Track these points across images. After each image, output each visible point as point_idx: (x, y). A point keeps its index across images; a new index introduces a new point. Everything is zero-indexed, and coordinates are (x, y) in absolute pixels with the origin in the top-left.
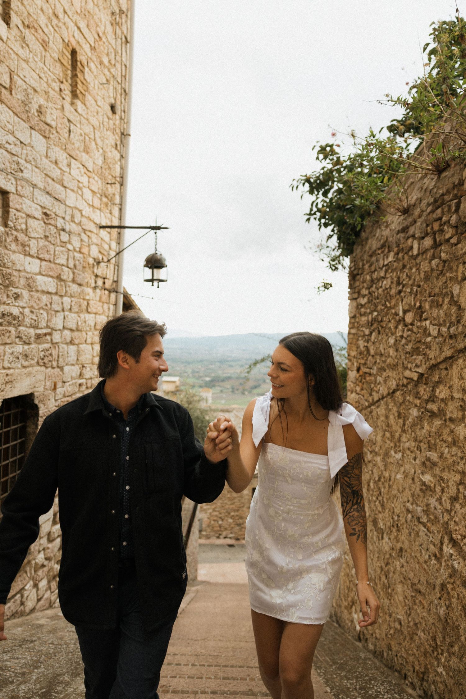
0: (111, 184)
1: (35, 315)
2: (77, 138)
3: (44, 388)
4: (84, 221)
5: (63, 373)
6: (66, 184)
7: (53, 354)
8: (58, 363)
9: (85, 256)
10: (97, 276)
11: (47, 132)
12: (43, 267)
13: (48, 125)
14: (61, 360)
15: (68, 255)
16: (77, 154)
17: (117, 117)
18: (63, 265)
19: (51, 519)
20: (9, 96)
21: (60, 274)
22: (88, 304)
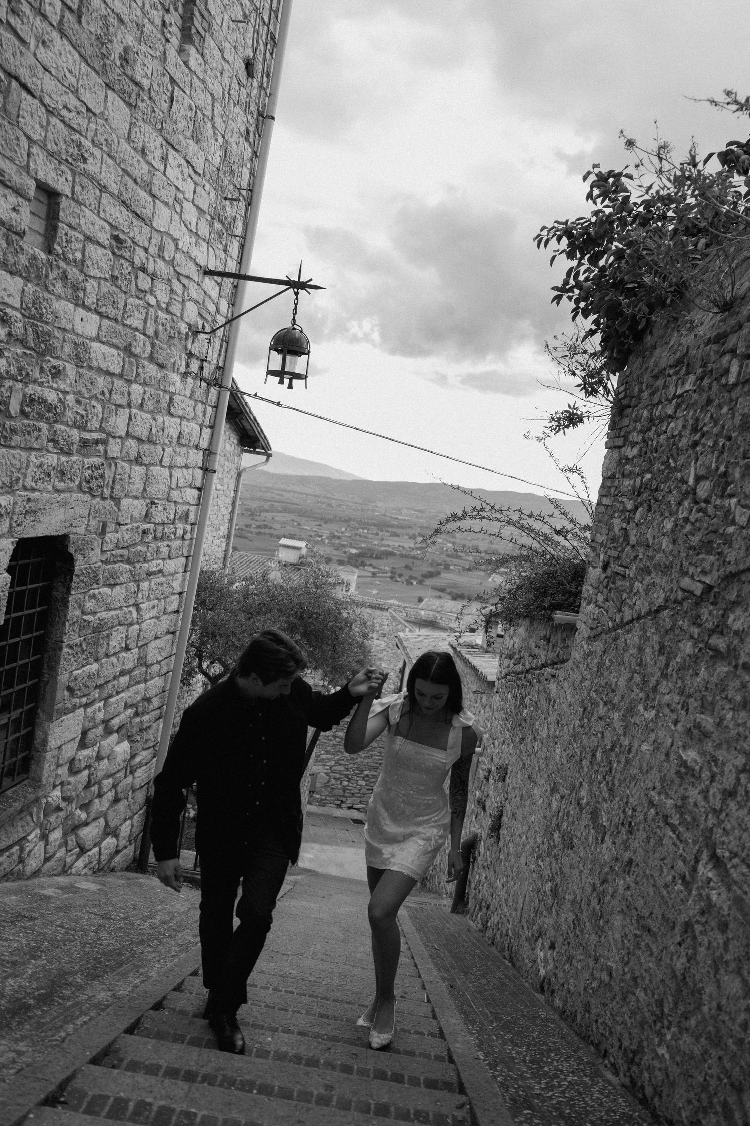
0: (232, 199)
1: (83, 407)
2: (183, 112)
3: (86, 529)
4: (180, 257)
5: (119, 510)
6: (155, 190)
7: (107, 477)
8: (112, 492)
9: (175, 318)
10: (190, 355)
11: (134, 96)
12: (103, 328)
13: (137, 83)
14: (117, 487)
15: (147, 314)
16: (180, 141)
17: (255, 84)
18: (137, 329)
19: (78, 739)
20: (77, 26)
21: (130, 345)
22: (171, 399)
